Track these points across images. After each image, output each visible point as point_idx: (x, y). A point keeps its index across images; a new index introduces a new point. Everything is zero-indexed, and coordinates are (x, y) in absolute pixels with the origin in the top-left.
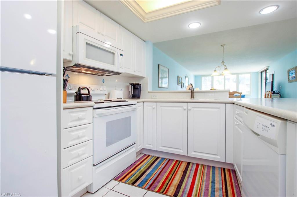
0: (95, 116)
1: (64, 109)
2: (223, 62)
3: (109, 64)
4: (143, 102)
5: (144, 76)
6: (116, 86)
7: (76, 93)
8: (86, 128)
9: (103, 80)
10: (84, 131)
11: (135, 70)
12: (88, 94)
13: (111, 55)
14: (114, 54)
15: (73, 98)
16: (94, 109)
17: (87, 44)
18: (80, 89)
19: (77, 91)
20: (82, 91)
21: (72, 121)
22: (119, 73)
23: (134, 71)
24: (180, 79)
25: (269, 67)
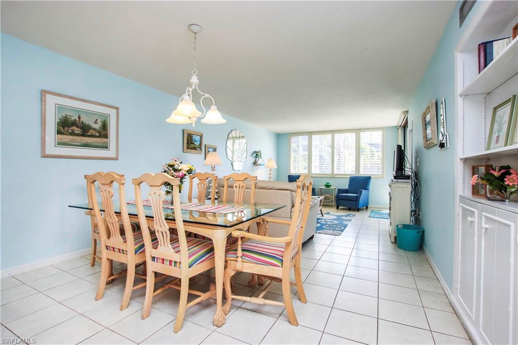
24: (197, 138)
25: (407, 112)
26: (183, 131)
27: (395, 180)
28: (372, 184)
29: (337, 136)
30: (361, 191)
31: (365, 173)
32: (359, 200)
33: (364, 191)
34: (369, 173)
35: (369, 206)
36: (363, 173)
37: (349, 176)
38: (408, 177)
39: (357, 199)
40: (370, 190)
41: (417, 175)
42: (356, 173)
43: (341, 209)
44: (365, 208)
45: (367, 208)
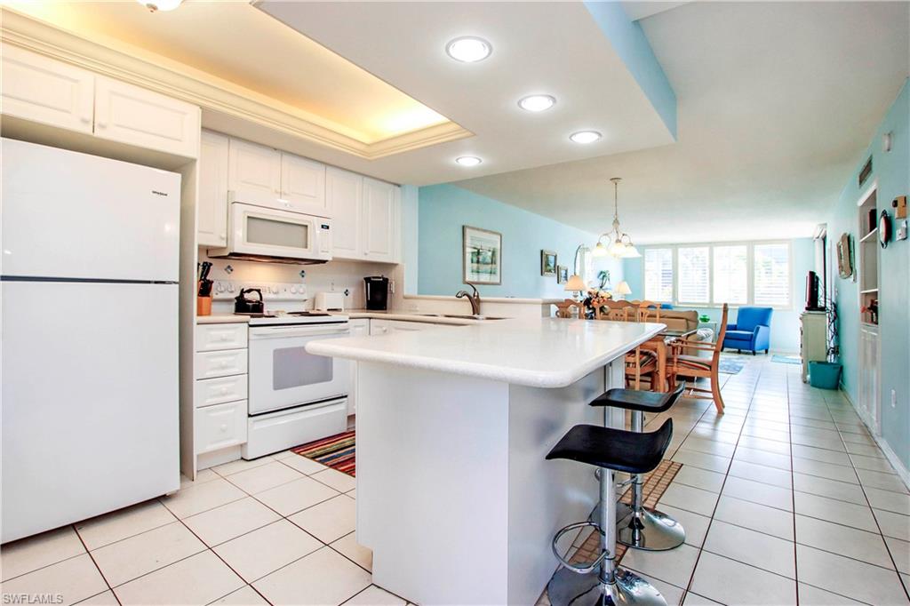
0: (251, 337)
1: (198, 324)
2: (616, 222)
3: (298, 247)
4: (370, 318)
5: (395, 262)
6: (333, 284)
7: (236, 298)
8: (237, 354)
9: (303, 272)
10: (231, 358)
11: (367, 252)
12: (258, 302)
13: (302, 229)
14: (306, 226)
15: (233, 307)
16: (251, 326)
17: (249, 217)
18: (242, 292)
19: (238, 295)
20: (247, 296)
21: (212, 342)
22: (324, 262)
23: (366, 254)
24: (551, 259)
25: (826, 224)
26: (542, 251)
27: (807, 312)
28: (774, 319)
29: (717, 250)
30: (758, 329)
31: (761, 303)
32: (755, 341)
33: (762, 328)
34: (769, 303)
35: (769, 350)
36: (760, 303)
37: (738, 307)
38: (823, 309)
39: (751, 339)
40: (771, 326)
41: (836, 306)
42: (748, 302)
43: (728, 352)
44: (764, 351)
45: (767, 352)
